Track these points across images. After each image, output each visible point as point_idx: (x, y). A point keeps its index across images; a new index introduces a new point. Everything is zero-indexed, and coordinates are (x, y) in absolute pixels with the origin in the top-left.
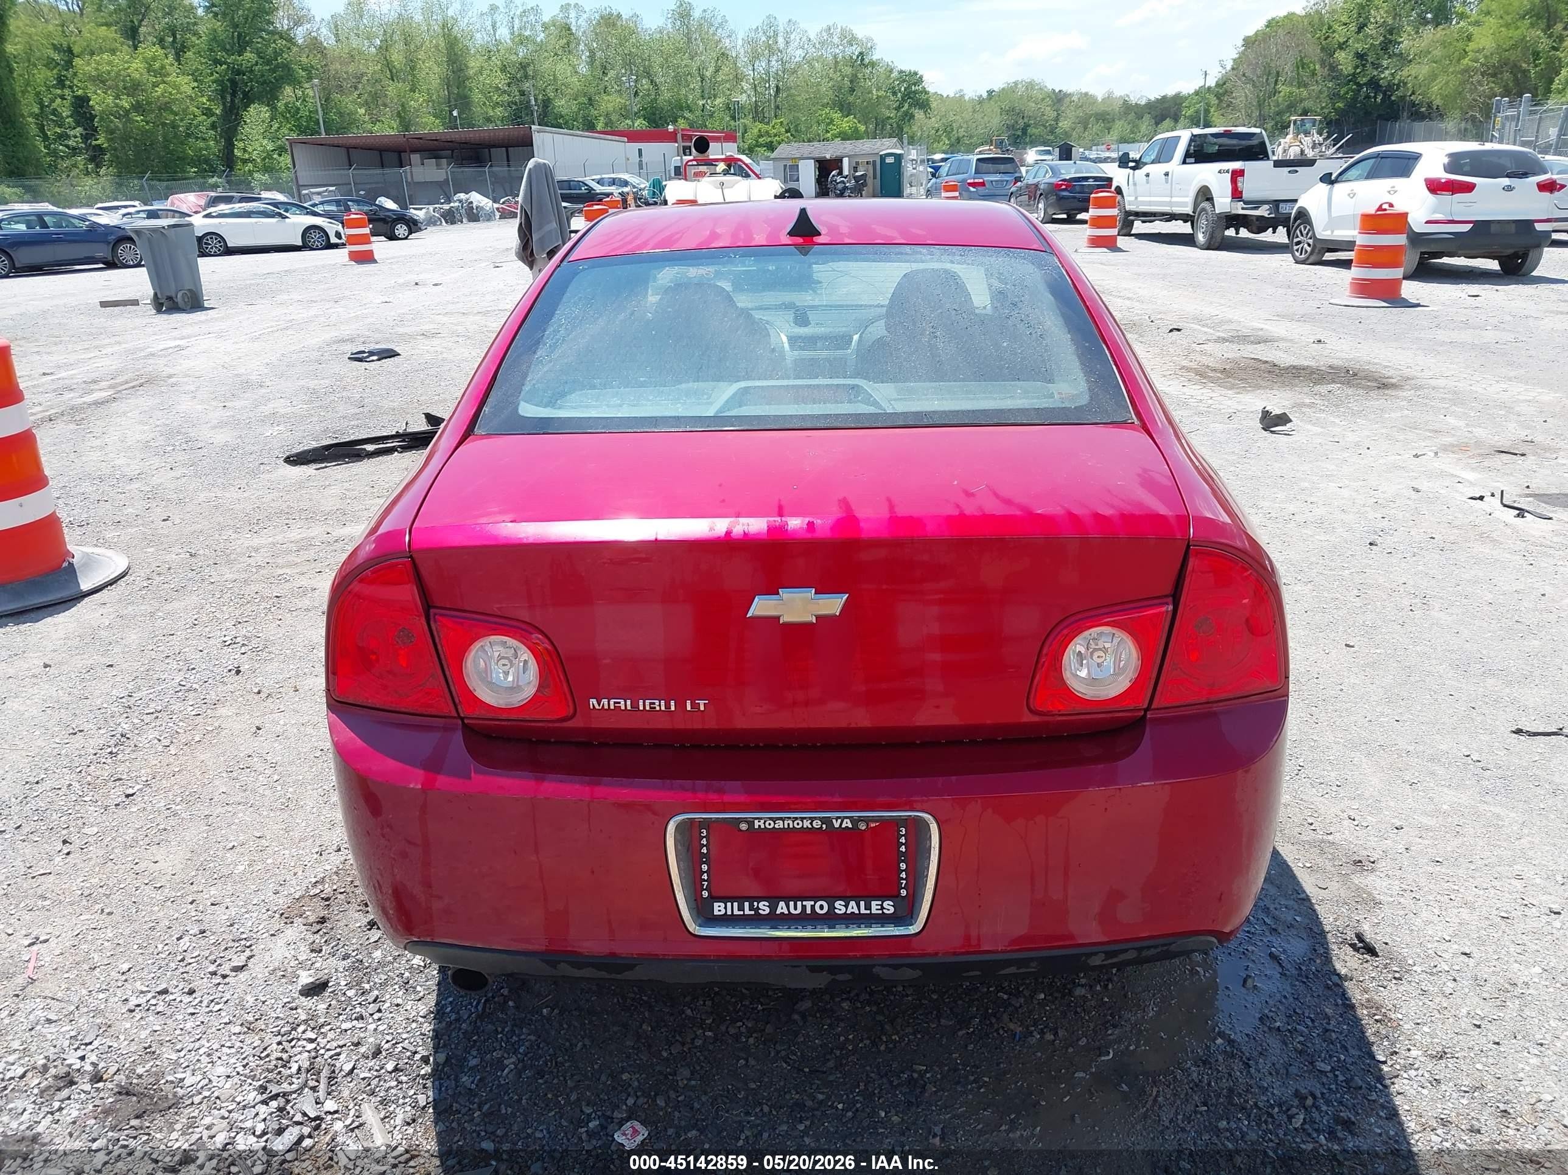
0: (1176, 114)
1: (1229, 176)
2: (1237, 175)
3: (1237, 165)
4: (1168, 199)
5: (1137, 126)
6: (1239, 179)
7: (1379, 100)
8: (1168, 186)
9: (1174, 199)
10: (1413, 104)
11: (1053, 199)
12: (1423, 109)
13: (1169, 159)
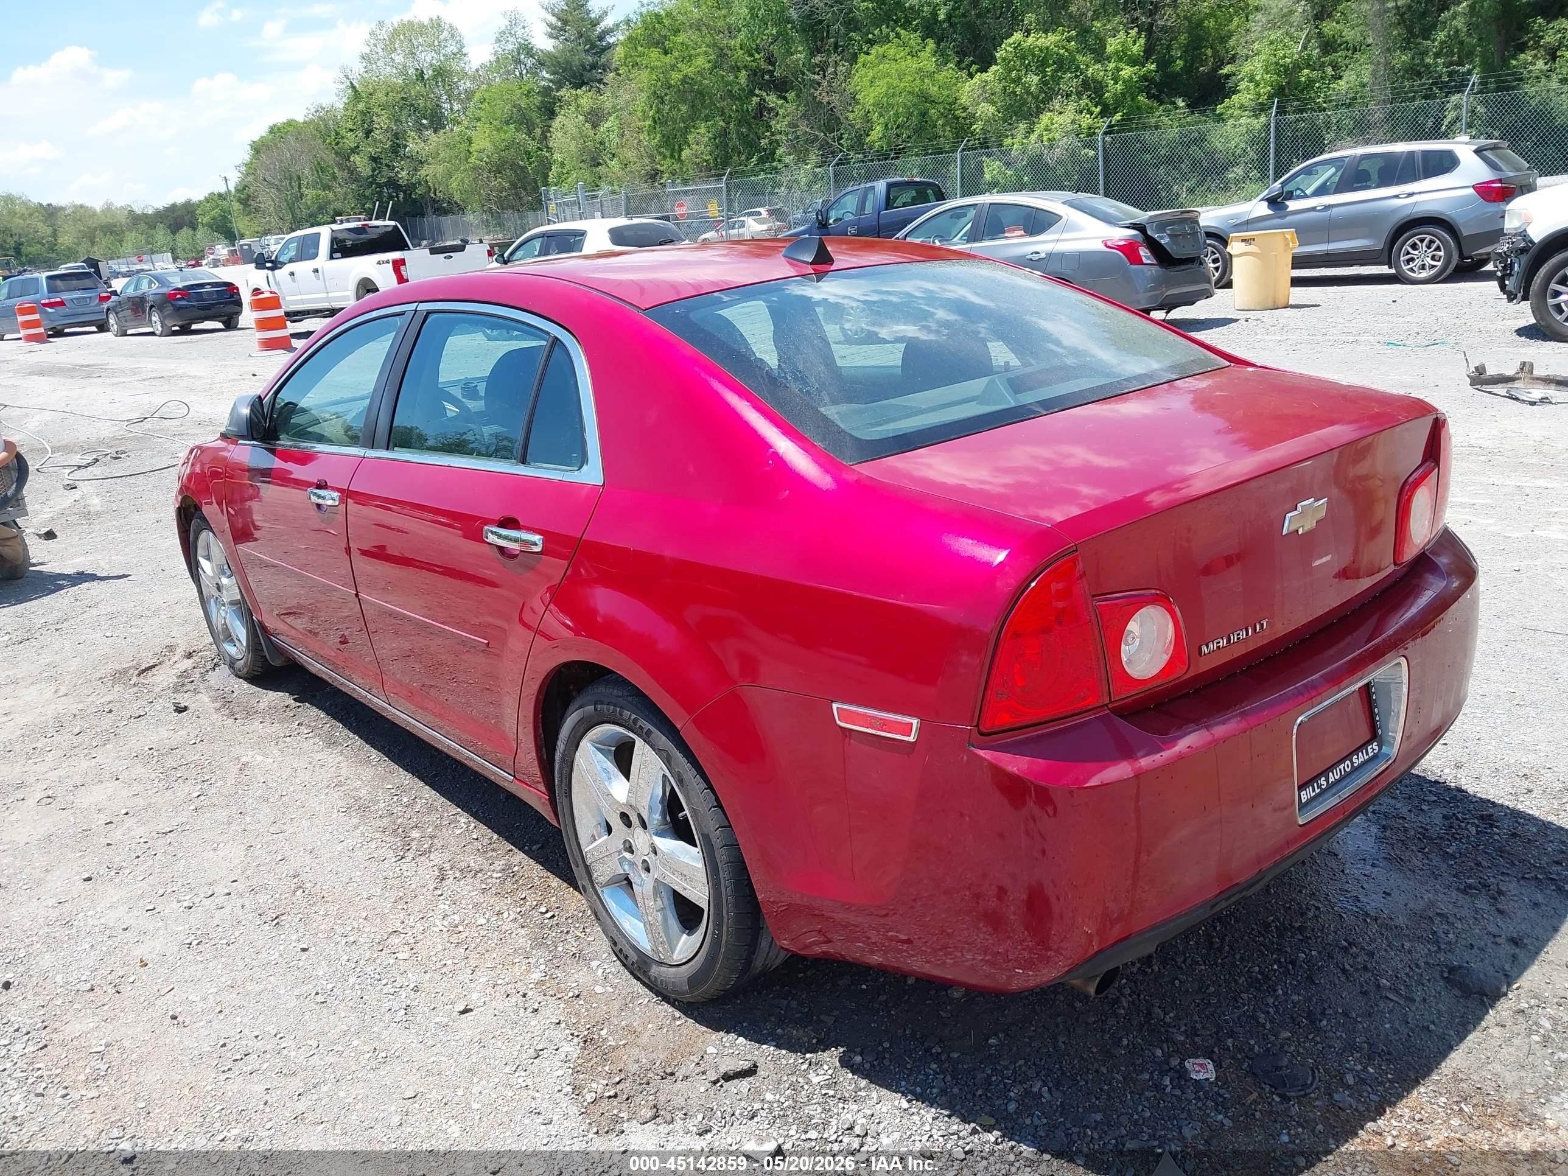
0: (191, 222)
1: (390, 265)
2: (398, 265)
3: (397, 255)
4: (325, 295)
5: (152, 236)
6: (402, 268)
7: (401, 199)
8: (321, 282)
9: (331, 295)
10: (434, 201)
11: (169, 310)
12: (445, 205)
13: (314, 256)
